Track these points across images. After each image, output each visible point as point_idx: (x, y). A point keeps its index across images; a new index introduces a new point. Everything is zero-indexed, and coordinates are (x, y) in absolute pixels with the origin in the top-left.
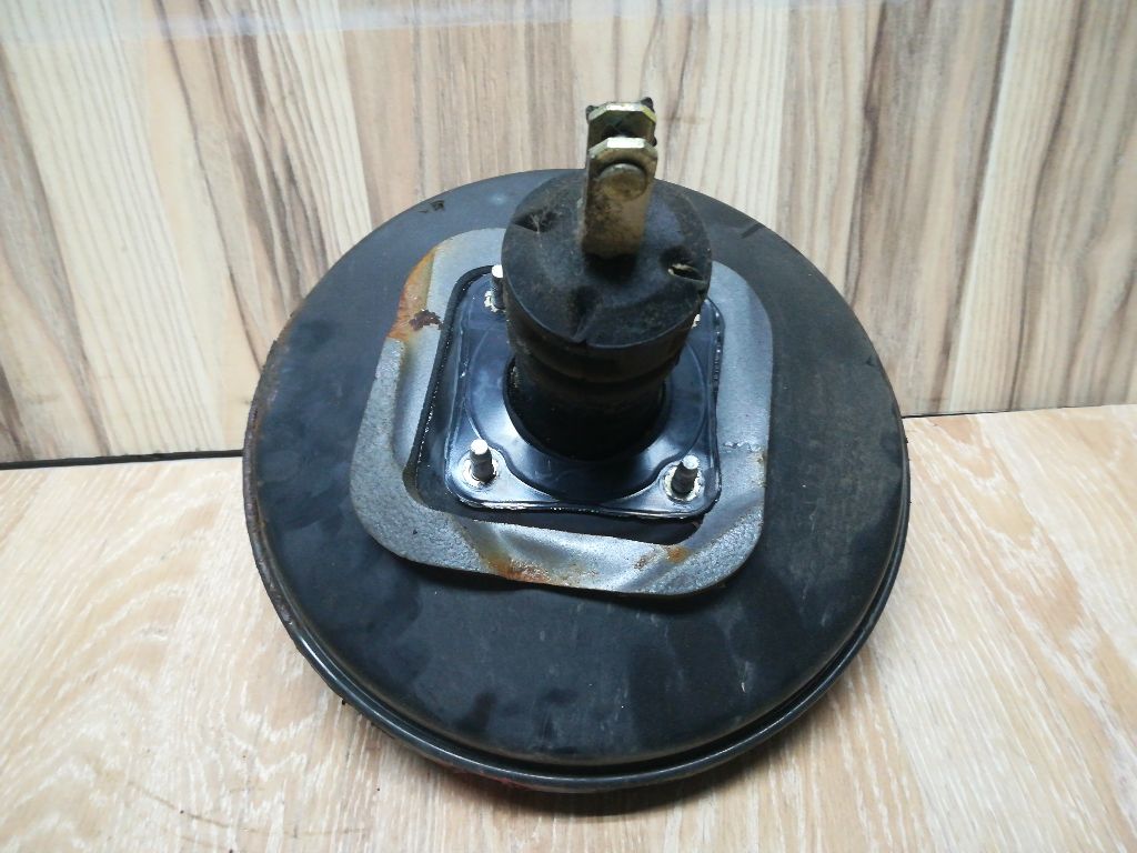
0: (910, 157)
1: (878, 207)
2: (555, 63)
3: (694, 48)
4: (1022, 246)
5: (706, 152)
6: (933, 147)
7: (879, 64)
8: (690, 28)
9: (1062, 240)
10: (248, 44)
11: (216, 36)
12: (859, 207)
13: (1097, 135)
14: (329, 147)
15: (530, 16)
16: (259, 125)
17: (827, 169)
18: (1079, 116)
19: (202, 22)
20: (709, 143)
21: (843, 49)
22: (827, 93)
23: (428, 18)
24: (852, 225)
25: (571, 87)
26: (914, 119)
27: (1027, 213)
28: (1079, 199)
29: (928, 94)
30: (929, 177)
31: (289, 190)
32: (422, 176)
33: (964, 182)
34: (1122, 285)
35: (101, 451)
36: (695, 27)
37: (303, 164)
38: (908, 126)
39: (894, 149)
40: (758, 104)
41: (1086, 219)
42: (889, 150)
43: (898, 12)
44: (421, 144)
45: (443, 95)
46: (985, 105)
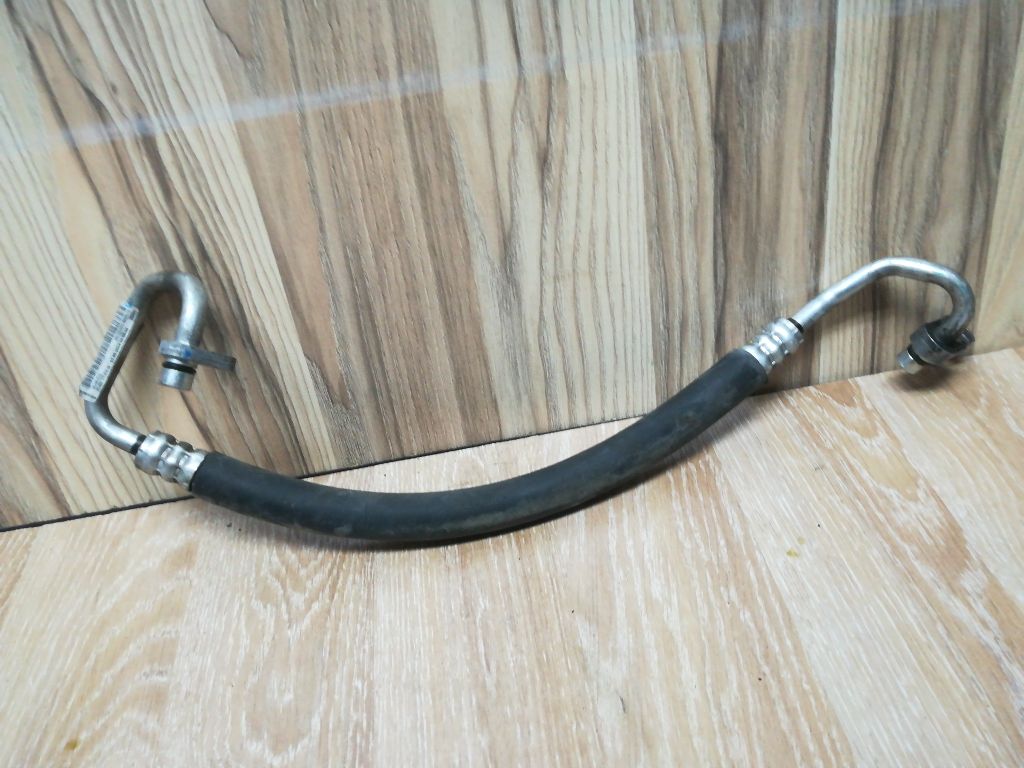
0: (759, 172)
1: (736, 218)
2: (432, 127)
3: (555, 98)
4: (867, 236)
5: (578, 189)
6: (779, 160)
7: (722, 97)
8: (550, 84)
9: (901, 226)
10: (148, 143)
11: (117, 139)
12: (719, 219)
13: (922, 134)
14: (237, 225)
15: (404, 89)
16: (168, 212)
17: (687, 192)
18: (905, 118)
19: (101, 125)
20: (580, 181)
21: (689, 86)
22: (679, 125)
23: (311, 101)
24: (715, 238)
25: (450, 148)
26: (759, 139)
27: (868, 207)
28: (912, 191)
29: (769, 117)
30: (778, 187)
31: (204, 266)
32: (324, 240)
33: (809, 187)
34: (958, 258)
35: (62, 513)
36: (554, 82)
37: (214, 243)
38: (755, 145)
39: (744, 166)
40: (619, 142)
41: (920, 206)
42: (740, 167)
43: (734, 49)
44: (319, 211)
45: (334, 167)
46: (820, 120)
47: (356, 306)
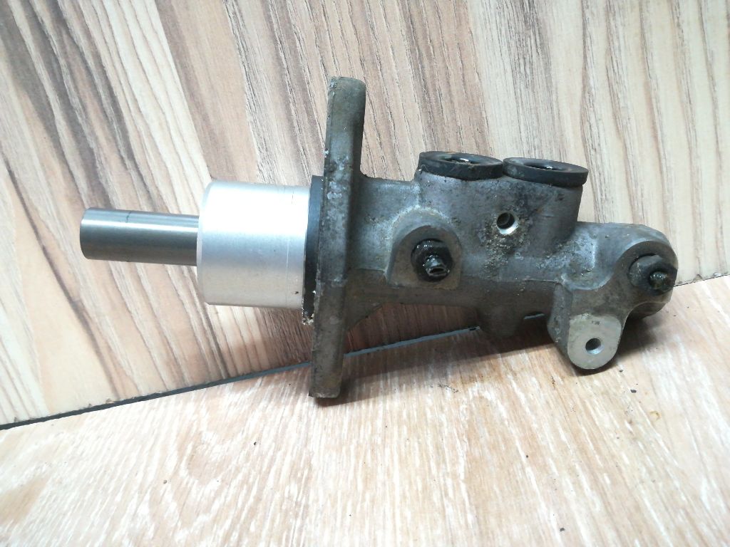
47: (283, 86)
